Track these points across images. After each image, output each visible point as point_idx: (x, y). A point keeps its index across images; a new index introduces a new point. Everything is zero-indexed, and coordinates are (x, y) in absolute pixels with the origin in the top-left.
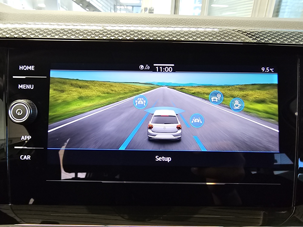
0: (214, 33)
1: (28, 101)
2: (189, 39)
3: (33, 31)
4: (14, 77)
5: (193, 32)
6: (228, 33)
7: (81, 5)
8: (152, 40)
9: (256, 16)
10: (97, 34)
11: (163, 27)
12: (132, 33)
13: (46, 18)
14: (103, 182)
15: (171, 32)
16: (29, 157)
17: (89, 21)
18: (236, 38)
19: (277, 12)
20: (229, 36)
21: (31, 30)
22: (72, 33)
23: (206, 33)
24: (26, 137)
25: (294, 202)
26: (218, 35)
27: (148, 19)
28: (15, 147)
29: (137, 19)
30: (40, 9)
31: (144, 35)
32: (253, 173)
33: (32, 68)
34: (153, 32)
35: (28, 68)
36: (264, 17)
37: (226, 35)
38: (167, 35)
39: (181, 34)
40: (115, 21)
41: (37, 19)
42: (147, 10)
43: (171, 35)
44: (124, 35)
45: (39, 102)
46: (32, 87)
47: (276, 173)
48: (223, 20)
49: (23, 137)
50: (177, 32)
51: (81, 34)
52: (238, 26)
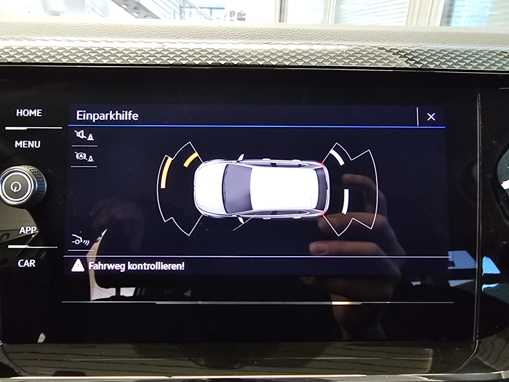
0: (339, 53)
1: (31, 168)
2: (297, 62)
3: (40, 51)
4: (7, 128)
5: (304, 52)
6: (362, 52)
7: (125, 7)
8: (237, 64)
9: (414, 24)
10: (146, 55)
11: (255, 43)
12: (204, 53)
13: (62, 29)
14: (158, 303)
15: (268, 51)
16: (32, 262)
17: (133, 34)
18: (376, 61)
19: (448, 16)
20: (363, 57)
21: (36, 50)
22: (103, 54)
23: (325, 53)
24: (28, 229)
25: (476, 332)
26: (346, 55)
27: (231, 30)
28: (10, 247)
29: (213, 30)
30: (56, 14)
31: (223, 56)
32: (414, 283)
33: (37, 113)
34: (238, 51)
35: (30, 113)
36: (427, 25)
37: (359, 56)
38: (261, 57)
39: (285, 54)
40: (176, 34)
41: (47, 31)
42: (234, 14)
43: (268, 57)
44: (190, 56)
45: (49, 170)
46: (37, 145)
47: (453, 283)
48: (354, 31)
49: (23, 228)
50: (278, 51)
51: (119, 55)
52: (378, 41)
